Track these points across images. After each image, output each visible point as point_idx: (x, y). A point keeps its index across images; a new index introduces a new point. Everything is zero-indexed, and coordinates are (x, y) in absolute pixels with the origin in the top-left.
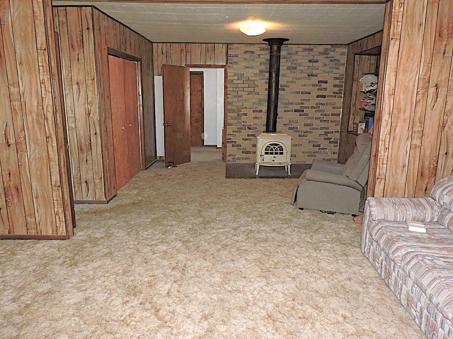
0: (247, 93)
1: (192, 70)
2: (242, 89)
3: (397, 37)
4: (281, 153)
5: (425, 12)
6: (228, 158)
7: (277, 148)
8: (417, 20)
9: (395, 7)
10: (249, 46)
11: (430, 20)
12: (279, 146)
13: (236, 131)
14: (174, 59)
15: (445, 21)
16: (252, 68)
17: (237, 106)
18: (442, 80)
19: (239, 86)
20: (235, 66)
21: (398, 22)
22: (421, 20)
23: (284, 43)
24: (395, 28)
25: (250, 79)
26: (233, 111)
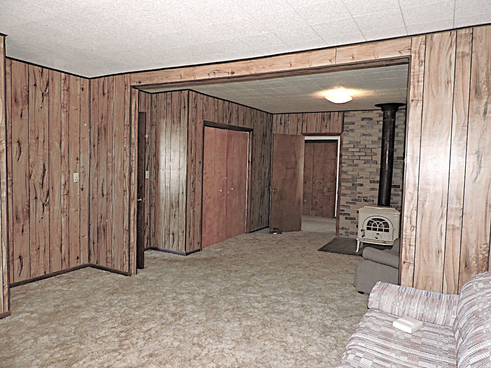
0: (363, 162)
1: (307, 138)
2: (358, 158)
3: (418, 99)
4: (387, 231)
5: (453, 68)
6: (341, 231)
7: (381, 224)
8: (443, 78)
9: (414, 66)
10: (368, 113)
11: (461, 76)
12: (384, 222)
13: (350, 203)
14: (291, 128)
15: (483, 76)
16: (370, 135)
17: (352, 175)
18: (485, 146)
19: (354, 155)
20: (351, 134)
21: (418, 82)
22: (449, 76)
23: (400, 108)
24: (416, 89)
25: (367, 147)
26: (347, 181)
